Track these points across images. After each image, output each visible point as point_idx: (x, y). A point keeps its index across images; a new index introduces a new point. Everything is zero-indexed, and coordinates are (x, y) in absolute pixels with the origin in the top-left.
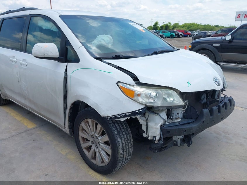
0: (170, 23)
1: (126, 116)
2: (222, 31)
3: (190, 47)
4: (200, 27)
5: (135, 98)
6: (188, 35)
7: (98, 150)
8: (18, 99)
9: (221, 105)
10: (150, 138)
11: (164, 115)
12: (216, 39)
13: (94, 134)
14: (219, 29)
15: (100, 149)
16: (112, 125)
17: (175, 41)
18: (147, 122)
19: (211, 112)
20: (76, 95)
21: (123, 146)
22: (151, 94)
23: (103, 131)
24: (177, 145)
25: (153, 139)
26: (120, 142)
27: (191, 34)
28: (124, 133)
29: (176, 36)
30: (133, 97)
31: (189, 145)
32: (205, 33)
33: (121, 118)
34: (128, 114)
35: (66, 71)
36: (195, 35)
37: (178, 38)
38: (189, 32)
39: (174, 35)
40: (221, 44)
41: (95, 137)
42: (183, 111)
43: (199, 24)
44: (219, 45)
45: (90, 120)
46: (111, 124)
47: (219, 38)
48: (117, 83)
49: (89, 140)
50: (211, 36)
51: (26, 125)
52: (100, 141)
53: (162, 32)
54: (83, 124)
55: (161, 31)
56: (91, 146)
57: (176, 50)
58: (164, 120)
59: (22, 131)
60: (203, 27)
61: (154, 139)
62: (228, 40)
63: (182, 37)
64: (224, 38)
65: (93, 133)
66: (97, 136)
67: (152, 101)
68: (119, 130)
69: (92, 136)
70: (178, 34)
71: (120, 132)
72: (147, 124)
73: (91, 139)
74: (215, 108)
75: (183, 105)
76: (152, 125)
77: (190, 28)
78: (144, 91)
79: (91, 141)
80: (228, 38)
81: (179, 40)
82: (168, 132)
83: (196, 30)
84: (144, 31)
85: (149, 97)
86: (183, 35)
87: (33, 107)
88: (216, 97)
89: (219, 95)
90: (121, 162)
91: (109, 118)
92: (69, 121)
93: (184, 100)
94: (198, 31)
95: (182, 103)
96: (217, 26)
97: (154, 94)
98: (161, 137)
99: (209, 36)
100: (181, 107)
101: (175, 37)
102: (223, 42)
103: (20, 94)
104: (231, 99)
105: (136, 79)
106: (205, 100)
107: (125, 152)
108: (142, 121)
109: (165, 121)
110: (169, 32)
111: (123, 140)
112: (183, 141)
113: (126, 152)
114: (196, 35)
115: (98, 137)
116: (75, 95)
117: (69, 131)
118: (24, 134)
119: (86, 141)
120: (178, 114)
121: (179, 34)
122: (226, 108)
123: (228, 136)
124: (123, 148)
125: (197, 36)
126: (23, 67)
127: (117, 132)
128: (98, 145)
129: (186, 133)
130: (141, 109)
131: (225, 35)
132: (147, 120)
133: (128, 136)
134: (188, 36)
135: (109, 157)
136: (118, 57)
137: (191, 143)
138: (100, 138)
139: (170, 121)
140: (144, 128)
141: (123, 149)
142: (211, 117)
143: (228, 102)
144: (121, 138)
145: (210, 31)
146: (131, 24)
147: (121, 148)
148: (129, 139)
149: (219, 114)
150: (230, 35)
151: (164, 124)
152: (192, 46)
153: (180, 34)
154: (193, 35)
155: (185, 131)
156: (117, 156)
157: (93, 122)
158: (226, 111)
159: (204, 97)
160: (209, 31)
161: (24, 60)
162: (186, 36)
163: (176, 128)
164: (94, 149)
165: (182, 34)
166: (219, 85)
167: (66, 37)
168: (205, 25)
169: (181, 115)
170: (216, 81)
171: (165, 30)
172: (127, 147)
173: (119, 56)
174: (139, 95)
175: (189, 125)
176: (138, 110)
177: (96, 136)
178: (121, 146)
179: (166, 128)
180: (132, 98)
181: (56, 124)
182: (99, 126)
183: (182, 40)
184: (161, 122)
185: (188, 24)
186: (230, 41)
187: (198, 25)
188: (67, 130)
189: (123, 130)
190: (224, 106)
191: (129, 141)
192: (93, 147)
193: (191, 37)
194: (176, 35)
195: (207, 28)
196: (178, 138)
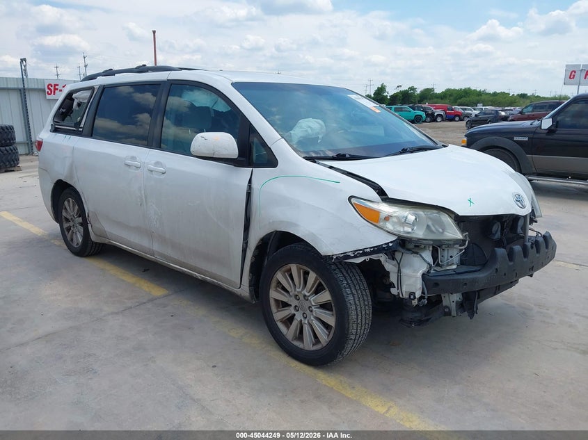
0: (412, 89)
1: (364, 253)
2: (535, 107)
3: (463, 142)
4: (483, 97)
5: (381, 224)
6: (456, 116)
7: (308, 321)
8: (132, 240)
9: (529, 244)
10: (405, 296)
11: (427, 255)
12: (521, 126)
13: (301, 292)
14: (528, 102)
15: (312, 318)
16: (337, 271)
17: (427, 129)
18: (399, 267)
19: (511, 255)
20: (271, 221)
21: (356, 310)
22: (406, 218)
23: (320, 284)
24: (449, 314)
25: (410, 297)
26: (352, 302)
27: (462, 114)
28: (358, 287)
29: (429, 119)
30: (378, 221)
31: (472, 314)
32: (497, 111)
33: (355, 257)
34: (368, 250)
35: (250, 182)
36: (473, 116)
37: (434, 124)
38: (458, 109)
39: (424, 116)
40: (531, 135)
41: (302, 298)
42: (461, 250)
43: (480, 92)
44: (526, 139)
45: (294, 268)
46: (335, 270)
47: (527, 123)
48: (350, 199)
49: (289, 303)
50: (510, 119)
51: (147, 290)
52: (313, 304)
53: (395, 109)
54: (279, 276)
55: (393, 107)
56: (294, 315)
57: (440, 148)
58: (429, 264)
59: (145, 301)
60: (491, 98)
61: (412, 297)
62: (546, 128)
63: (443, 120)
64: (536, 123)
65: (300, 290)
66: (308, 294)
67: (410, 230)
68: (350, 282)
69: (297, 295)
70: (433, 114)
71: (352, 286)
72: (399, 271)
73: (294, 302)
74: (517, 248)
75: (460, 239)
76: (408, 272)
77: (459, 100)
78: (395, 212)
79: (293, 306)
80: (547, 123)
81: (434, 128)
82: (436, 284)
83: (474, 104)
84: (378, 111)
85: (404, 222)
86: (444, 116)
87: (169, 252)
88: (519, 230)
89: (524, 229)
90: (353, 337)
91: (334, 257)
92: (251, 271)
93: (462, 231)
94: (480, 106)
95: (458, 235)
96: (523, 96)
97: (412, 218)
98: (423, 293)
99: (505, 119)
100: (457, 244)
101: (425, 122)
102: (534, 133)
103: (139, 230)
104: (547, 235)
105: (381, 192)
106: (498, 234)
107: (359, 320)
108: (389, 266)
109: (431, 267)
110: (411, 109)
111: (357, 299)
112: (461, 306)
113: (361, 320)
114: (476, 115)
115: (309, 296)
116: (270, 223)
117: (248, 291)
118: (149, 306)
119: (283, 307)
120: (451, 257)
121: (436, 114)
122: (538, 251)
123: (546, 311)
124: (357, 312)
125: (477, 119)
126: (156, 176)
127: (347, 284)
128: (308, 312)
129: (466, 289)
130: (391, 242)
131: (539, 118)
132: (399, 264)
133: (364, 293)
134: (457, 118)
135: (329, 332)
136: (341, 157)
137: (475, 309)
138: (312, 299)
139: (438, 269)
140: (393, 278)
141: (357, 315)
142: (511, 263)
143: (541, 240)
144: (353, 295)
145: (508, 106)
146: (353, 97)
147: (354, 312)
148: (365, 298)
149: (525, 260)
150: (549, 118)
151: (428, 272)
152: (468, 140)
153: (438, 115)
154: (468, 116)
155: (466, 284)
156: (347, 326)
157: (299, 270)
158: (538, 255)
159: (496, 227)
160: (506, 108)
161: (157, 163)
162: (452, 120)
163: (449, 278)
164: (299, 319)
165: (441, 115)
166: (523, 207)
167: (251, 123)
168: (495, 94)
169: (456, 259)
170: (519, 200)
171: (403, 104)
172: (363, 313)
173: (344, 155)
174: (387, 218)
175: (471, 274)
176: (386, 244)
177: (305, 296)
178: (354, 308)
179: (432, 278)
180: (375, 223)
181: (221, 281)
182: (312, 276)
183: (442, 128)
184: (424, 268)
185: (454, 90)
186: (550, 131)
187: (479, 94)
188: (245, 290)
189: (355, 282)
190: (534, 247)
191: (366, 303)
192: (299, 317)
193: (463, 120)
194: (427, 115)
195: (500, 99)
196: (452, 300)
